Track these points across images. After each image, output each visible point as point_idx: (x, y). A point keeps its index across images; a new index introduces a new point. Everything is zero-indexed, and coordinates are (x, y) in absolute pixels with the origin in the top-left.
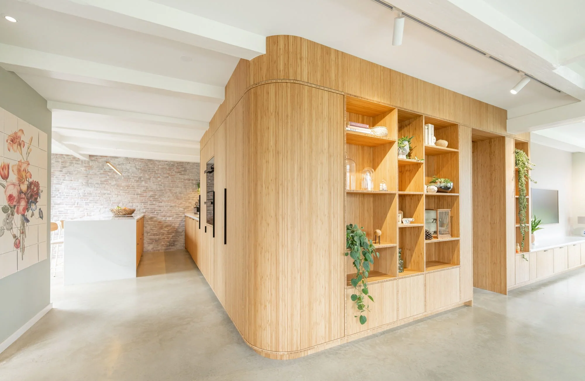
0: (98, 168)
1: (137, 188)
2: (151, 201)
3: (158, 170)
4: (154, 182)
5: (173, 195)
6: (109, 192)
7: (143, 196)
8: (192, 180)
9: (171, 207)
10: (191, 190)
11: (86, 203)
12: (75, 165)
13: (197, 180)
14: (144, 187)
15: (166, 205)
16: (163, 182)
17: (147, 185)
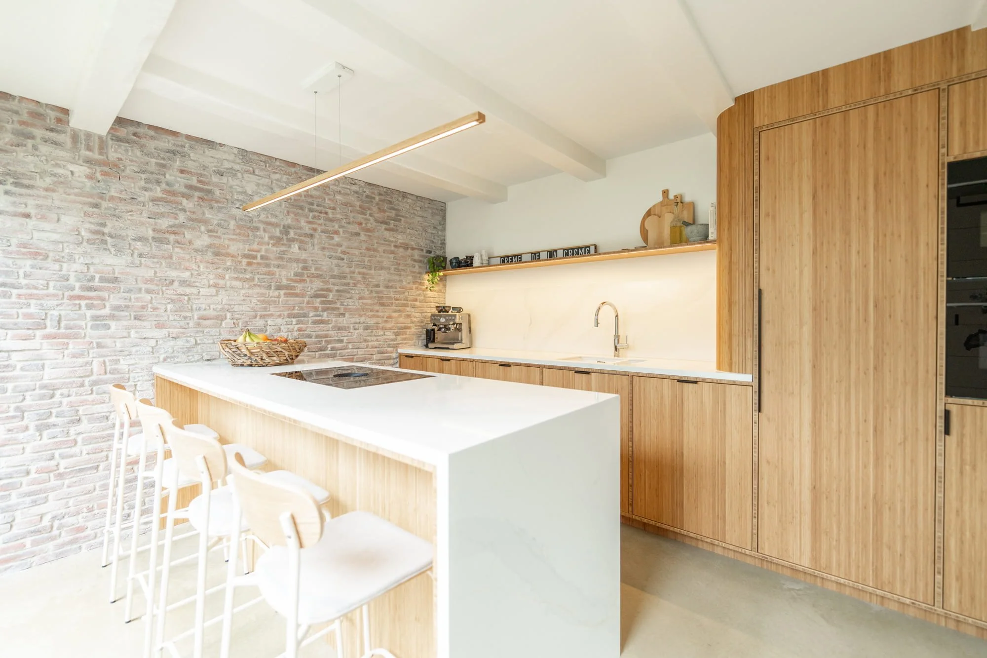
0: (143, 176)
1: (279, 266)
2: (316, 309)
3: (334, 209)
4: (323, 249)
5: (372, 292)
6: (186, 275)
7: (297, 295)
8: (413, 249)
9: (366, 328)
10: (410, 278)
11: (95, 318)
12: (44, 149)
13: (422, 250)
14: (297, 261)
15: (356, 323)
16: (347, 250)
17: (304, 255)
